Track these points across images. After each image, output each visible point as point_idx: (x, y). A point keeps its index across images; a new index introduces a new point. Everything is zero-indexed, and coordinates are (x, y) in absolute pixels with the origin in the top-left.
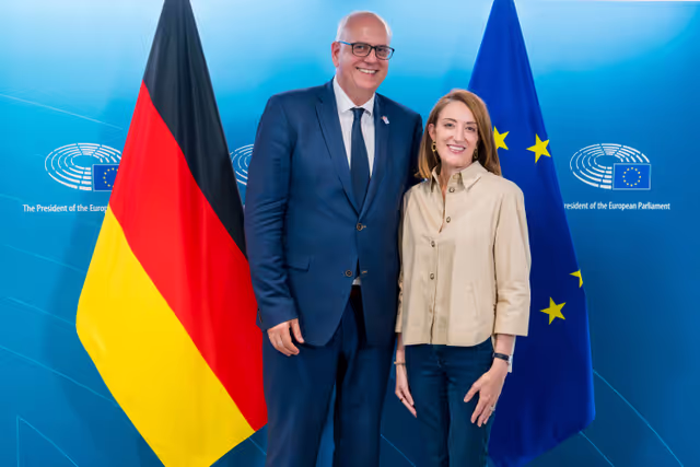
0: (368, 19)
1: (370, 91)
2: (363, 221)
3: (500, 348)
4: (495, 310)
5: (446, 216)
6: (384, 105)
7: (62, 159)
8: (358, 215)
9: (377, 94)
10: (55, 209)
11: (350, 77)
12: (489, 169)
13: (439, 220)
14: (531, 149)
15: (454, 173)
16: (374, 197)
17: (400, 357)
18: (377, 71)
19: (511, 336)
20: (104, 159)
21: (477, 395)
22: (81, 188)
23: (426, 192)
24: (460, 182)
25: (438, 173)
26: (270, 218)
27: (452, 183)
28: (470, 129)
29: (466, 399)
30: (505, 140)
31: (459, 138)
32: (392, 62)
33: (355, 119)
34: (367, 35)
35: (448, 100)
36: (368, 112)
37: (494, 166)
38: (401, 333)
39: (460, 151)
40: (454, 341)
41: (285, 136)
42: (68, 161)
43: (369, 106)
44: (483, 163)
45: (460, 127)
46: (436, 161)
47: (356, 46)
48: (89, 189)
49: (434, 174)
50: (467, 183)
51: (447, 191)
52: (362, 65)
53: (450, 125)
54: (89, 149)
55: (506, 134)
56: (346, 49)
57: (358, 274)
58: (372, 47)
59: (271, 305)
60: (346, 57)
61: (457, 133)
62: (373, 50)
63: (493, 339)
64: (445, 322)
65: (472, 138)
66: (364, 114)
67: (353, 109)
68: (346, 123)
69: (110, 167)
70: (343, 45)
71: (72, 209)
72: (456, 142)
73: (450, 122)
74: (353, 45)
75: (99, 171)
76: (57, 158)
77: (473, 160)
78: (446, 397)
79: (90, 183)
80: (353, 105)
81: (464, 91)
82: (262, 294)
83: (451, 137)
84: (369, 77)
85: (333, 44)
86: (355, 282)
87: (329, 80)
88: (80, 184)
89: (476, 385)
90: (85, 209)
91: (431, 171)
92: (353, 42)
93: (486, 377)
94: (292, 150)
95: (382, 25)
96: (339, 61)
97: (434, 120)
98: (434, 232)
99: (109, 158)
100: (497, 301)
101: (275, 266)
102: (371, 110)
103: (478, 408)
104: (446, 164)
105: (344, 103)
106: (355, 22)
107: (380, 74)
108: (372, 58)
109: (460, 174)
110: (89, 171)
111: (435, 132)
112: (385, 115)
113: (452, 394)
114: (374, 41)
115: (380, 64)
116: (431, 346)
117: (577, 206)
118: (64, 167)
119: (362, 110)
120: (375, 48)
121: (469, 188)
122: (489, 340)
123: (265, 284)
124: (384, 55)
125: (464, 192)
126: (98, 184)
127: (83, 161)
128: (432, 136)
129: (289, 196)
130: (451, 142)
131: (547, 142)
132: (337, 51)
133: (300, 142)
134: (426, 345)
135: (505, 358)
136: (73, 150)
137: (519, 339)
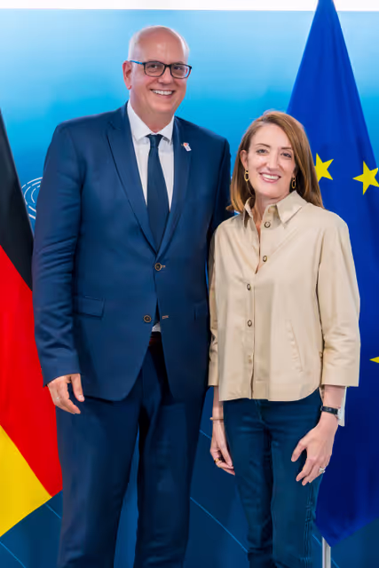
0: (163, 34)
1: (168, 114)
2: (161, 260)
3: (328, 401)
4: (322, 358)
5: (262, 255)
6: (185, 130)
8: (155, 253)
9: (177, 118)
11: (143, 99)
12: (309, 200)
13: (255, 261)
14: (358, 178)
15: (268, 206)
16: (173, 233)
17: (217, 413)
18: (173, 92)
19: (341, 387)
21: (304, 454)
23: (239, 227)
24: (276, 215)
25: (252, 206)
26: (55, 260)
27: (268, 218)
28: (285, 155)
29: (294, 459)
30: (329, 169)
31: (272, 165)
32: (191, 81)
33: (151, 147)
34: (162, 53)
35: (261, 123)
36: (166, 139)
37: (314, 197)
38: (217, 386)
39: (275, 180)
40: (276, 396)
41: (73, 167)
43: (167, 131)
44: (301, 193)
45: (274, 153)
46: (249, 193)
47: (150, 65)
49: (247, 207)
50: (284, 216)
51: (262, 226)
52: (156, 86)
53: (263, 151)
55: (330, 162)
56: (138, 69)
57: (158, 319)
58: (166, 66)
59: (50, 356)
60: (138, 77)
61: (271, 160)
62: (168, 69)
63: (321, 391)
64: (266, 375)
65: (288, 166)
66: (162, 141)
67: (149, 136)
68: (142, 151)
70: (135, 65)
72: (269, 169)
73: (264, 148)
74: (144, 64)
77: (291, 190)
78: (270, 457)
80: (149, 132)
81: (281, 113)
82: (41, 344)
83: (265, 164)
84: (165, 100)
85: (125, 64)
86: (155, 329)
87: (123, 104)
89: (303, 442)
91: (244, 203)
92: (145, 60)
93: (313, 433)
94: (82, 183)
95: (177, 41)
96: (132, 84)
97: (246, 146)
98: (249, 274)
100: (324, 348)
101: (60, 313)
102: (170, 137)
103: (306, 468)
104: (261, 195)
105: (140, 130)
106: (146, 39)
107: (177, 95)
108: (167, 77)
109: (276, 207)
111: (247, 160)
112: (186, 142)
113: (276, 453)
114: (168, 58)
115: (177, 85)
116: (252, 400)
119: (159, 137)
120: (170, 66)
121: (287, 222)
122: (316, 393)
123: (45, 332)
124: (181, 74)
125: (281, 227)
128: (244, 164)
129: (80, 235)
130: (264, 170)
131: (376, 170)
132: (130, 71)
133: (91, 175)
134: (246, 400)
135: (334, 411)
137: (350, 390)
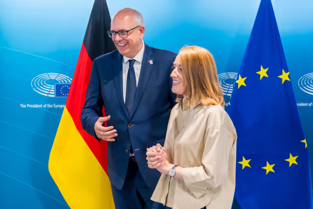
7: (40, 81)
10: (36, 106)
14: (280, 77)
20: (61, 81)
22: (49, 96)
30: (267, 73)
33: (130, 66)
42: (43, 82)
48: (53, 96)
54: (53, 76)
55: (267, 69)
62: (117, 34)
67: (129, 60)
69: (64, 85)
71: (45, 106)
75: (58, 87)
76: (37, 80)
79: (54, 93)
88: (49, 94)
90: (51, 106)
99: (64, 81)
110: (53, 87)
117: (302, 104)
118: (41, 85)
126: (58, 93)
127: (51, 82)
131: (289, 73)
136: (46, 76)
